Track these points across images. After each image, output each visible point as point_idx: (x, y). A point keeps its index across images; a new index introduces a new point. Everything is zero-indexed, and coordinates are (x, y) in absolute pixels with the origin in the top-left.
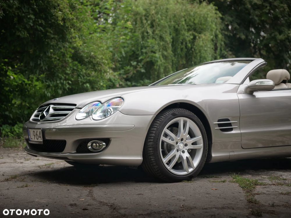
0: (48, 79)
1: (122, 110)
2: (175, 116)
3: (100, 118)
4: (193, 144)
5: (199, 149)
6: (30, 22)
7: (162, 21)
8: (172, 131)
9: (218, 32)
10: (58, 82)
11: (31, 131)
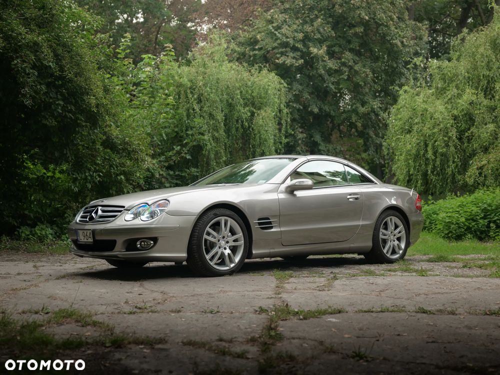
0: (74, 171)
1: (169, 211)
2: (217, 216)
3: (147, 219)
4: (234, 241)
5: (241, 246)
6: (58, 108)
7: (212, 95)
8: (214, 230)
9: (282, 106)
10: (87, 174)
11: (80, 232)
